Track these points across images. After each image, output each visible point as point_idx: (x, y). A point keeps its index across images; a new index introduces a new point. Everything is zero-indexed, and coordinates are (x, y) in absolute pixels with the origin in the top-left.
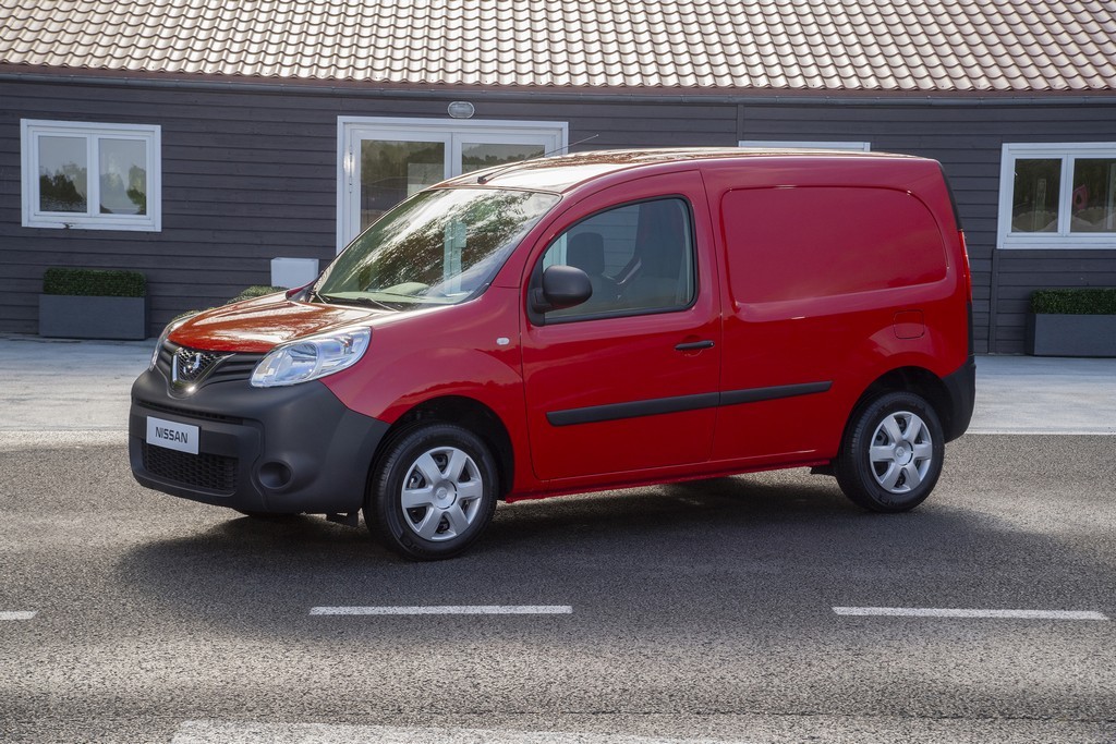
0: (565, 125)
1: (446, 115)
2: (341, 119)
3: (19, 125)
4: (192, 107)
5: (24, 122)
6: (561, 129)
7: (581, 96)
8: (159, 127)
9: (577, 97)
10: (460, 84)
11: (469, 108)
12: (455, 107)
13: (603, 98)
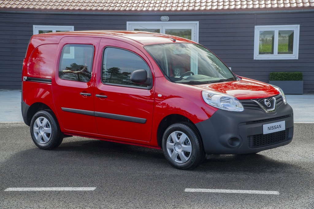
0: (198, 22)
1: (160, 20)
2: (128, 23)
3: (33, 27)
4: (83, 20)
5: (34, 26)
6: (197, 24)
7: (203, 13)
8: (73, 26)
9: (201, 14)
10: (164, 11)
11: (167, 18)
12: (163, 18)
13: (210, 13)
